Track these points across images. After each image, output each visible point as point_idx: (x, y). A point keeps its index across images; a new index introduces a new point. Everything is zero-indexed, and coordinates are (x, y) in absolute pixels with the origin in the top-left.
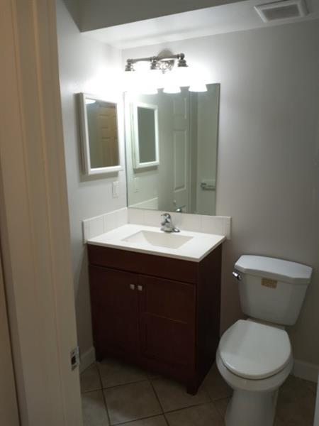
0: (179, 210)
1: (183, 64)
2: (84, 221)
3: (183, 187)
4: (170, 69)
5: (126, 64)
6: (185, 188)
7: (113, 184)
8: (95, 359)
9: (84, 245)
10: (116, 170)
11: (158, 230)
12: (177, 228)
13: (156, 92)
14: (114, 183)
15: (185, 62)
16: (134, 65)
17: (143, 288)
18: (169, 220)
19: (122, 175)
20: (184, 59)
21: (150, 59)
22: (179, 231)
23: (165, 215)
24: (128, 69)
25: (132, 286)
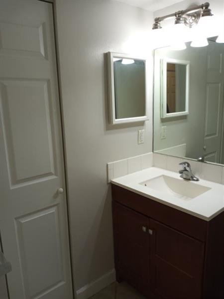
0: (200, 159)
1: (207, 13)
2: (108, 163)
3: (215, 134)
4: (197, 22)
5: (154, 23)
6: (217, 135)
7: (138, 132)
8: (115, 279)
9: (108, 184)
10: (143, 120)
11: (177, 176)
12: (197, 176)
13: (184, 47)
14: (140, 131)
15: (209, 11)
16: (161, 22)
17: (153, 233)
18: (188, 169)
19: (149, 124)
20: (209, 8)
21: (175, 15)
22: (197, 180)
23: (185, 163)
24: (156, 27)
25: (144, 229)
